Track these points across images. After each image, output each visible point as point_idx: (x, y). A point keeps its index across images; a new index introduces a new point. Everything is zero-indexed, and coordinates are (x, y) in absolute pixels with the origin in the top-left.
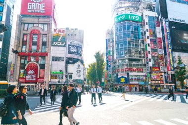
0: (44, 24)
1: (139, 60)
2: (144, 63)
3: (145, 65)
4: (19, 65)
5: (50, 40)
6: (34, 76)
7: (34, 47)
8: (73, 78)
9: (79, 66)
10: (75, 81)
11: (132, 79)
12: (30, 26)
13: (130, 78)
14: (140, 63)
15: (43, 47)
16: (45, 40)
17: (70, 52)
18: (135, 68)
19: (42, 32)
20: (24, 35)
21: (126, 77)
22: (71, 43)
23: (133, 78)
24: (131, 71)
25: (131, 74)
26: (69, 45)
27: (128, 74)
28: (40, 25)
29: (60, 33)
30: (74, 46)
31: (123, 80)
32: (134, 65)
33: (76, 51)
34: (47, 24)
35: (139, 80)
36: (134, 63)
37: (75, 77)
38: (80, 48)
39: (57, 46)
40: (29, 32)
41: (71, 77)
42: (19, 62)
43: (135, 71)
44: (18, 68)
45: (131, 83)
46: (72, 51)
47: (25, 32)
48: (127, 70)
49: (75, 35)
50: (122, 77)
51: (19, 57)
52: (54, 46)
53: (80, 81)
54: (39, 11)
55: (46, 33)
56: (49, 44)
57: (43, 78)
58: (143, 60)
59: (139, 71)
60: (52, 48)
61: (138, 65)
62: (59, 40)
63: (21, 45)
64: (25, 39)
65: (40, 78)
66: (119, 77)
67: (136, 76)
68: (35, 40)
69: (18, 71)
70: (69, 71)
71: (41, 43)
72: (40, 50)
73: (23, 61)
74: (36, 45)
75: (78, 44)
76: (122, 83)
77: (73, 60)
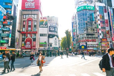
0: (34, 14)
2: (96, 36)
3: (97, 38)
4: (21, 39)
5: (38, 24)
6: (30, 45)
7: (30, 29)
8: (52, 46)
9: (56, 39)
12: (27, 16)
13: (88, 46)
14: (94, 36)
15: (35, 28)
16: (35, 24)
17: (50, 31)
18: (90, 39)
19: (34, 20)
21: (85, 45)
22: (51, 25)
24: (88, 41)
25: (88, 43)
26: (50, 27)
27: (86, 43)
28: (32, 16)
29: (44, 20)
30: (52, 27)
31: (83, 47)
32: (90, 37)
33: (54, 30)
34: (36, 14)
35: (93, 47)
37: (53, 46)
38: (56, 28)
40: (26, 20)
41: (51, 45)
42: (21, 37)
43: (90, 41)
44: (21, 40)
45: (88, 49)
46: (51, 30)
47: (24, 20)
48: (85, 41)
50: (83, 45)
51: (21, 34)
52: (41, 27)
53: (57, 48)
54: (31, 7)
55: (36, 20)
56: (38, 26)
57: (35, 46)
58: (96, 34)
59: (93, 41)
60: (40, 29)
62: (44, 24)
63: (22, 28)
64: (24, 24)
65: (33, 46)
66: (80, 45)
67: (91, 44)
68: (30, 24)
69: (21, 42)
70: (50, 42)
71: (33, 26)
72: (33, 30)
73: (23, 37)
74: (30, 27)
75: (55, 26)
76: (83, 49)
77: (52, 36)
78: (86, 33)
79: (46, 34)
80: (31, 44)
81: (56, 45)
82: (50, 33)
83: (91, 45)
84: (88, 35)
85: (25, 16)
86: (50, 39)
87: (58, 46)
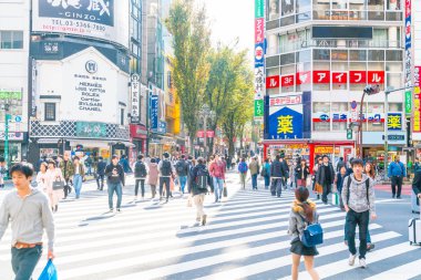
1: (364, 33)
2: (393, 46)
3: (394, 56)
8: (60, 118)
9: (91, 66)
10: (71, 127)
11: (324, 119)
13: (315, 115)
18: (342, 69)
21: (299, 109)
23: (331, 115)
24: (323, 83)
25: (320, 95)
27: (306, 98)
31: (285, 125)
36: (342, 44)
37: (68, 111)
45: (316, 136)
48: (303, 78)
50: (285, 112)
53: (97, 129)
58: (393, 32)
59: (362, 80)
61: (357, 55)
66: (272, 111)
67: (346, 105)
76: (282, 135)
77: (61, 44)
78: (311, 22)
79: (21, 33)
81: (96, 107)
82: (44, 24)
83: (341, 112)
84: (324, 40)
86: (45, 68)
87: (109, 114)
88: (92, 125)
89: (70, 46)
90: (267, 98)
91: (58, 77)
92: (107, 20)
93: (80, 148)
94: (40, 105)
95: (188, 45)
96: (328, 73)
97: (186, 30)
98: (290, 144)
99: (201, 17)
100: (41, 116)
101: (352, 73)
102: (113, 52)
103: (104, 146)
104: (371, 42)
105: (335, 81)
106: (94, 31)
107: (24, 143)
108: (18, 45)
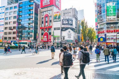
0: (50, 10)
4: (41, 34)
5: (53, 19)
6: (46, 39)
7: (47, 24)
8: (65, 39)
9: (69, 32)
11: (109, 38)
12: (45, 13)
13: (107, 38)
15: (50, 23)
16: (51, 19)
17: (63, 24)
18: (112, 30)
19: (49, 15)
20: (42, 18)
21: (104, 37)
22: (64, 18)
23: (110, 38)
25: (108, 34)
26: (63, 20)
27: (105, 35)
28: (49, 12)
29: (57, 14)
30: (66, 20)
31: (102, 40)
33: (67, 22)
34: (51, 10)
36: (112, 25)
38: (70, 20)
39: (56, 21)
42: (41, 32)
44: (41, 35)
45: (107, 41)
47: (43, 17)
49: (70, 12)
50: (101, 37)
51: (41, 30)
52: (55, 22)
54: (47, 4)
55: (51, 15)
56: (52, 21)
57: (51, 40)
59: (116, 31)
62: (57, 18)
63: (41, 24)
64: (43, 21)
65: (49, 40)
67: (113, 36)
68: (47, 20)
69: (41, 36)
70: (63, 35)
71: (49, 21)
72: (49, 25)
74: (47, 22)
75: (69, 18)
76: (101, 41)
77: (65, 29)
79: (60, 28)
80: (47, 37)
81: (70, 38)
82: (63, 26)
85: (43, 13)
86: (63, 32)
87: (72, 39)
88: (70, 40)
89: (66, 29)
90: (98, 35)
91: (65, 33)
92: (72, 25)
93: (68, 44)
94: (62, 38)
95: (84, 28)
96: (109, 30)
97: (84, 25)
98: (103, 43)
99: (86, 23)
100: (63, 39)
101: (114, 30)
102: (73, 29)
103: (71, 43)
104: (118, 25)
105: (111, 32)
106: (70, 26)
107: (60, 43)
108: (59, 29)
